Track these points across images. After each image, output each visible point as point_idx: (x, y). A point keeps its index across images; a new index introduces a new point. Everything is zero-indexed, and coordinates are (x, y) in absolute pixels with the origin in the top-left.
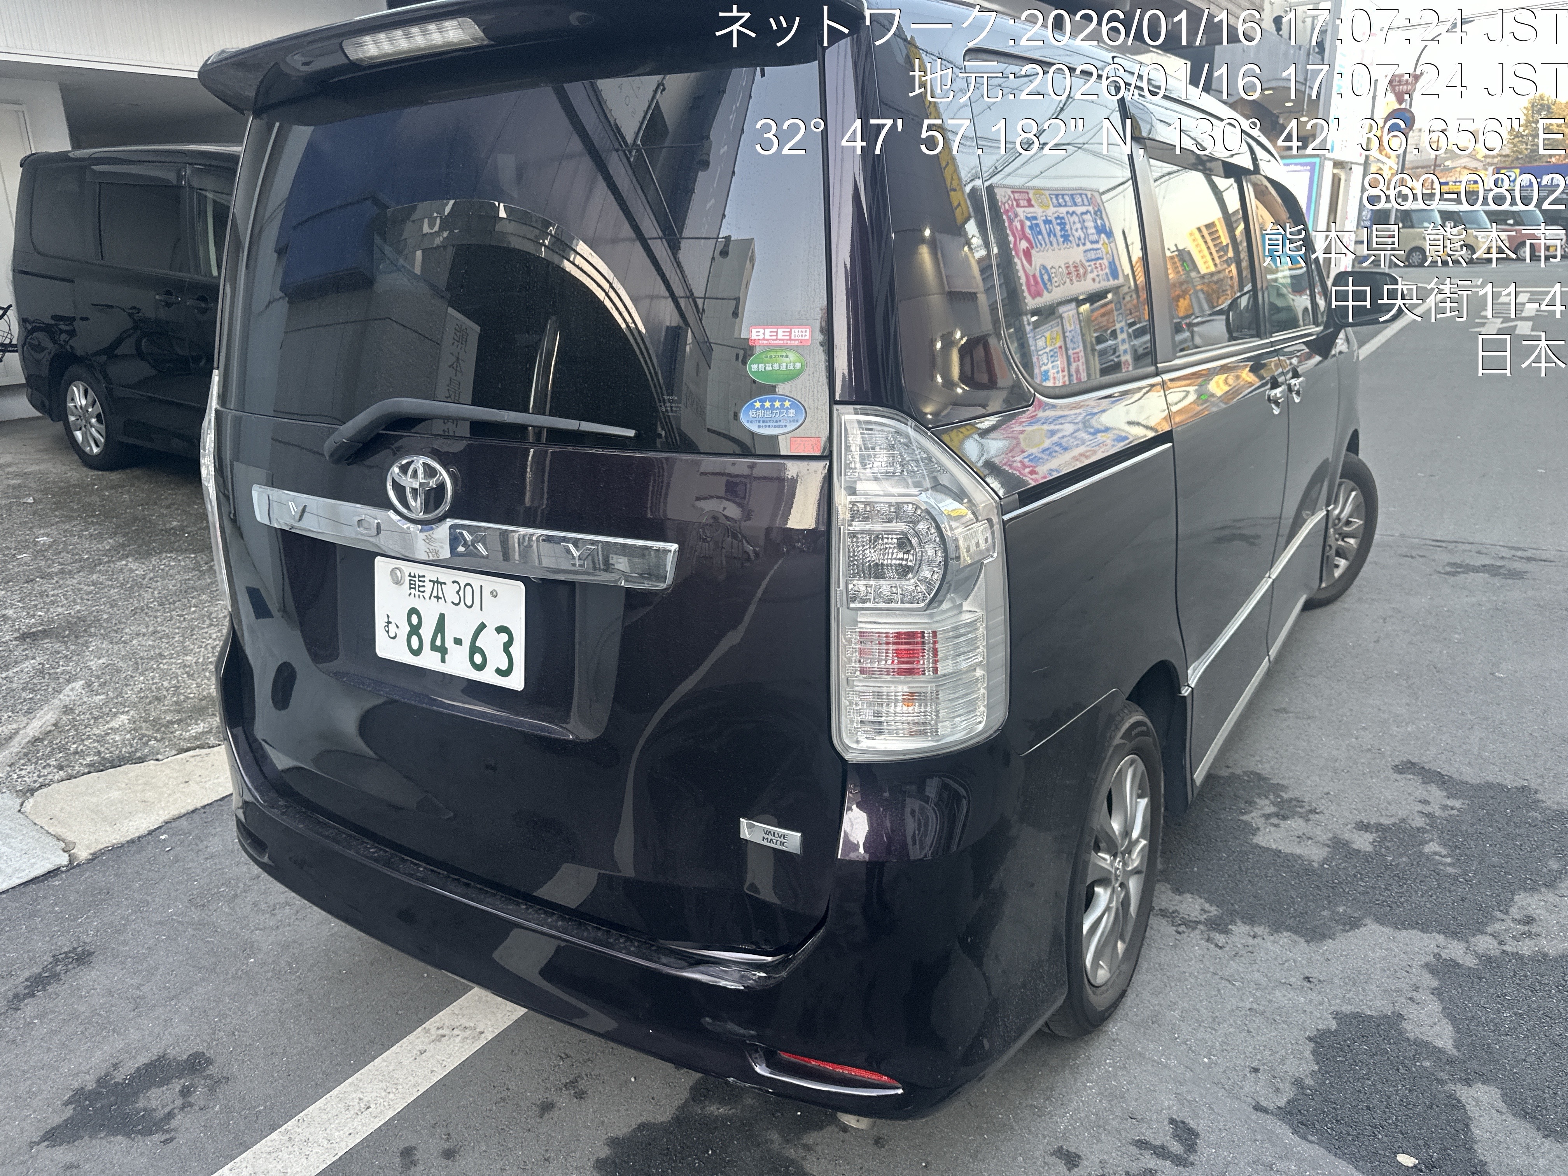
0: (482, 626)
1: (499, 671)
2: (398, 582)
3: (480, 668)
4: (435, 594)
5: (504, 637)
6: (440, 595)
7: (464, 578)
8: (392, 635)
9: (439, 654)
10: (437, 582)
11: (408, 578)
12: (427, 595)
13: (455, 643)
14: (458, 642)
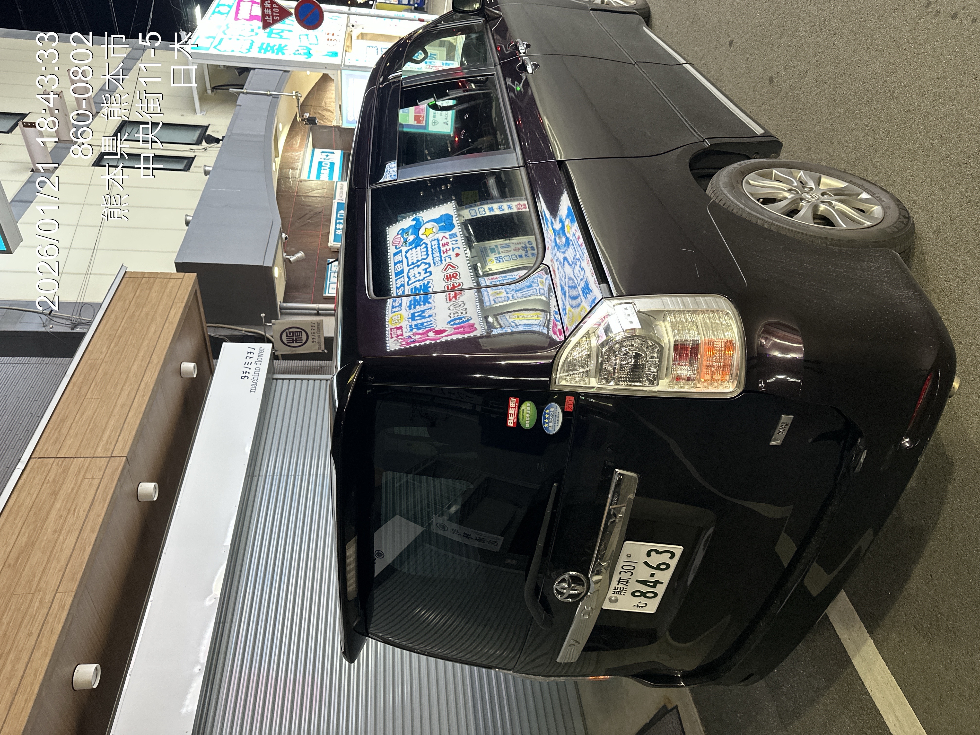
0: (646, 563)
1: (671, 558)
2: (616, 600)
3: (668, 566)
4: (625, 583)
5: (653, 553)
6: (626, 581)
7: (618, 569)
8: (644, 605)
9: (658, 585)
10: (619, 582)
11: (615, 595)
12: (625, 587)
13: (653, 576)
14: (652, 575)
